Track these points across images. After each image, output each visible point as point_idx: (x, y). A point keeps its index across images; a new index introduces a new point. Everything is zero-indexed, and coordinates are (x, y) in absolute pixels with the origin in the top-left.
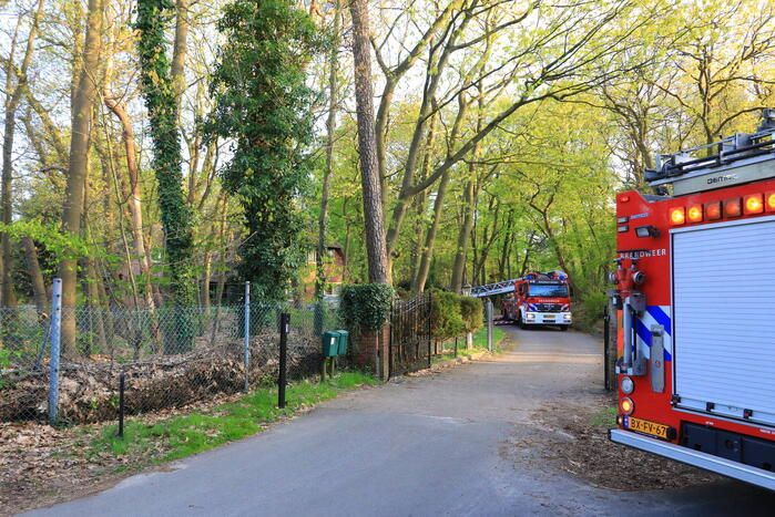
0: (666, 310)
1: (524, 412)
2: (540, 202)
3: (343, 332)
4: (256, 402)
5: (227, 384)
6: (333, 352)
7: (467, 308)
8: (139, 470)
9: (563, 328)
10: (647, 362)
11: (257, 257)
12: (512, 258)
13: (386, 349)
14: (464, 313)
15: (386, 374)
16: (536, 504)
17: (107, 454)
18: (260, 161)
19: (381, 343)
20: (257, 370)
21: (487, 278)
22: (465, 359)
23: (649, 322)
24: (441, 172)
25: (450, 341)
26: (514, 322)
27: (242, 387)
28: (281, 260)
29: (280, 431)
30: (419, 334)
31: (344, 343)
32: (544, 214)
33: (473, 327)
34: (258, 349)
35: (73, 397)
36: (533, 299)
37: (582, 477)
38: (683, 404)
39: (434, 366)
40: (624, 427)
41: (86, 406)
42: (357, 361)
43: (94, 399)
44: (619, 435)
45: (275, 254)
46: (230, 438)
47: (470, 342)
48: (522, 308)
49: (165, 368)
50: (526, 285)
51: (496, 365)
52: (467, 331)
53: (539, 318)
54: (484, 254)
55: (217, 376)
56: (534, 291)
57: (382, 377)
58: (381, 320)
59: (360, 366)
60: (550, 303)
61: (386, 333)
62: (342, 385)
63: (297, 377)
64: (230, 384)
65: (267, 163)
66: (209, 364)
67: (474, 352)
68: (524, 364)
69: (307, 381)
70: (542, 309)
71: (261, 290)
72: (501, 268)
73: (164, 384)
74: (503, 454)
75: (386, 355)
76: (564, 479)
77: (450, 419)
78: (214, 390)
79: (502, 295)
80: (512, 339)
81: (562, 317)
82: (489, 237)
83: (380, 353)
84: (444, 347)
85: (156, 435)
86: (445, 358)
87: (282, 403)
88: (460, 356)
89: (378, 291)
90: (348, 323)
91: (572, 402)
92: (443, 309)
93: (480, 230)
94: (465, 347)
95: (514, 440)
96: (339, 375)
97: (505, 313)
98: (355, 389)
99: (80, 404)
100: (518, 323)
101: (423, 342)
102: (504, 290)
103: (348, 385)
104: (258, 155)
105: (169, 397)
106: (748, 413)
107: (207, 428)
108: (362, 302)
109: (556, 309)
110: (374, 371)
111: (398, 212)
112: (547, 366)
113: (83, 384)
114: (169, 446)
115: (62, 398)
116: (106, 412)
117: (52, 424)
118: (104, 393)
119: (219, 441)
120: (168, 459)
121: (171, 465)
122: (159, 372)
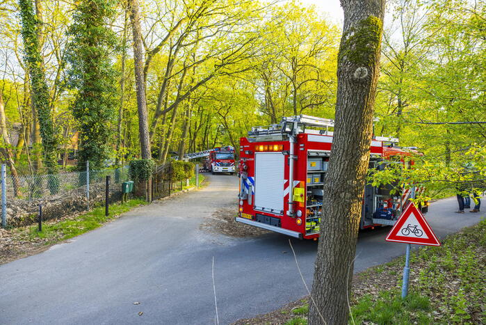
0: (253, 178)
1: (210, 213)
2: (223, 112)
3: (132, 182)
4: (95, 214)
5: (79, 207)
6: (127, 191)
7: (187, 167)
8: (55, 243)
9: (232, 173)
10: (247, 195)
11: (90, 148)
12: (209, 137)
13: (150, 189)
14: (185, 170)
15: (150, 200)
16: (210, 243)
17: (37, 238)
18: (91, 104)
19: (148, 186)
20: (92, 200)
21: (197, 147)
22: (186, 191)
23: (248, 182)
24: (174, 106)
25: (179, 183)
26: (208, 170)
27: (86, 208)
28: (102, 149)
29: (109, 226)
30: (165, 180)
31: (132, 186)
32: (224, 118)
33: (190, 176)
34: (92, 191)
35: (13, 216)
36: (218, 161)
37: (228, 234)
38: (257, 208)
39: (172, 195)
40: (240, 216)
41: (20, 219)
42: (137, 194)
43: (22, 216)
44: (238, 219)
45: (99, 147)
46: (89, 229)
47: (188, 183)
48: (213, 164)
49: (51, 201)
50: (215, 153)
51: (200, 193)
52: (187, 178)
53: (221, 169)
54: (195, 136)
55: (75, 204)
56: (219, 157)
57: (148, 201)
58: (148, 176)
59: (138, 196)
60: (225, 162)
61: (150, 181)
62: (132, 205)
63: (111, 203)
64: (81, 207)
65: (95, 105)
66: (71, 198)
67: (190, 187)
68: (212, 192)
69: (115, 204)
70: (222, 165)
71: (93, 164)
72: (204, 141)
73: (52, 208)
74: (200, 229)
75: (150, 191)
76: (221, 236)
77: (180, 218)
78: (74, 210)
79: (203, 157)
80: (207, 180)
81: (231, 169)
82: (198, 126)
83: (148, 191)
84: (175, 185)
85: (56, 230)
86: (176, 191)
87: (107, 214)
89: (147, 163)
90: (133, 177)
91: (229, 209)
92: (176, 169)
93: (193, 123)
94: (186, 185)
95: (205, 224)
96: (129, 201)
97: (205, 166)
98: (137, 207)
99: (16, 219)
100: (211, 171)
101: (167, 183)
102: (204, 155)
103: (134, 205)
104: (90, 101)
105: (55, 214)
106: (272, 210)
107: (77, 226)
108: (140, 168)
109: (228, 165)
110: (145, 198)
111: (154, 124)
112: (221, 193)
113: (15, 210)
114: (64, 234)
115: (8, 217)
116: (28, 221)
117: (5, 228)
118: (26, 214)
119: (85, 231)
120: (66, 238)
121: (68, 241)
122: (49, 203)
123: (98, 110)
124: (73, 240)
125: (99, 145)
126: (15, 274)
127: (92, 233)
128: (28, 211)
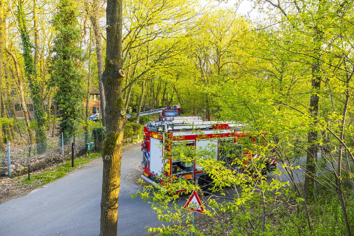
0: (149, 153)
3: (93, 143)
4: (66, 166)
5: (57, 161)
6: (89, 149)
7: (135, 128)
8: (35, 188)
10: (147, 162)
17: (26, 184)
18: (65, 96)
20: (66, 156)
23: (147, 154)
27: (62, 161)
29: (72, 175)
31: (93, 145)
34: (66, 150)
35: (15, 170)
39: (124, 147)
40: (143, 174)
41: (19, 172)
42: (98, 149)
43: (20, 170)
44: (142, 176)
46: (59, 177)
49: (39, 159)
50: (165, 112)
55: (54, 159)
59: (98, 151)
62: (92, 157)
63: (79, 156)
66: (52, 156)
67: (139, 140)
69: (81, 157)
73: (39, 163)
74: (124, 178)
76: (133, 185)
78: (54, 163)
85: (38, 178)
86: (128, 143)
87: (73, 166)
88: (134, 142)
90: (94, 140)
94: (137, 138)
95: (129, 175)
96: (92, 154)
98: (96, 158)
99: (17, 171)
102: (159, 112)
103: (94, 157)
106: (157, 174)
107: (52, 175)
108: (99, 133)
113: (17, 166)
114: (42, 181)
115: (12, 170)
116: (24, 172)
117: (10, 177)
118: (23, 168)
119: (55, 179)
120: (42, 185)
121: (43, 186)
122: (38, 161)
123: (69, 100)
124: (46, 186)
125: (71, 121)
126: (6, 210)
127: (59, 180)
128: (24, 166)
